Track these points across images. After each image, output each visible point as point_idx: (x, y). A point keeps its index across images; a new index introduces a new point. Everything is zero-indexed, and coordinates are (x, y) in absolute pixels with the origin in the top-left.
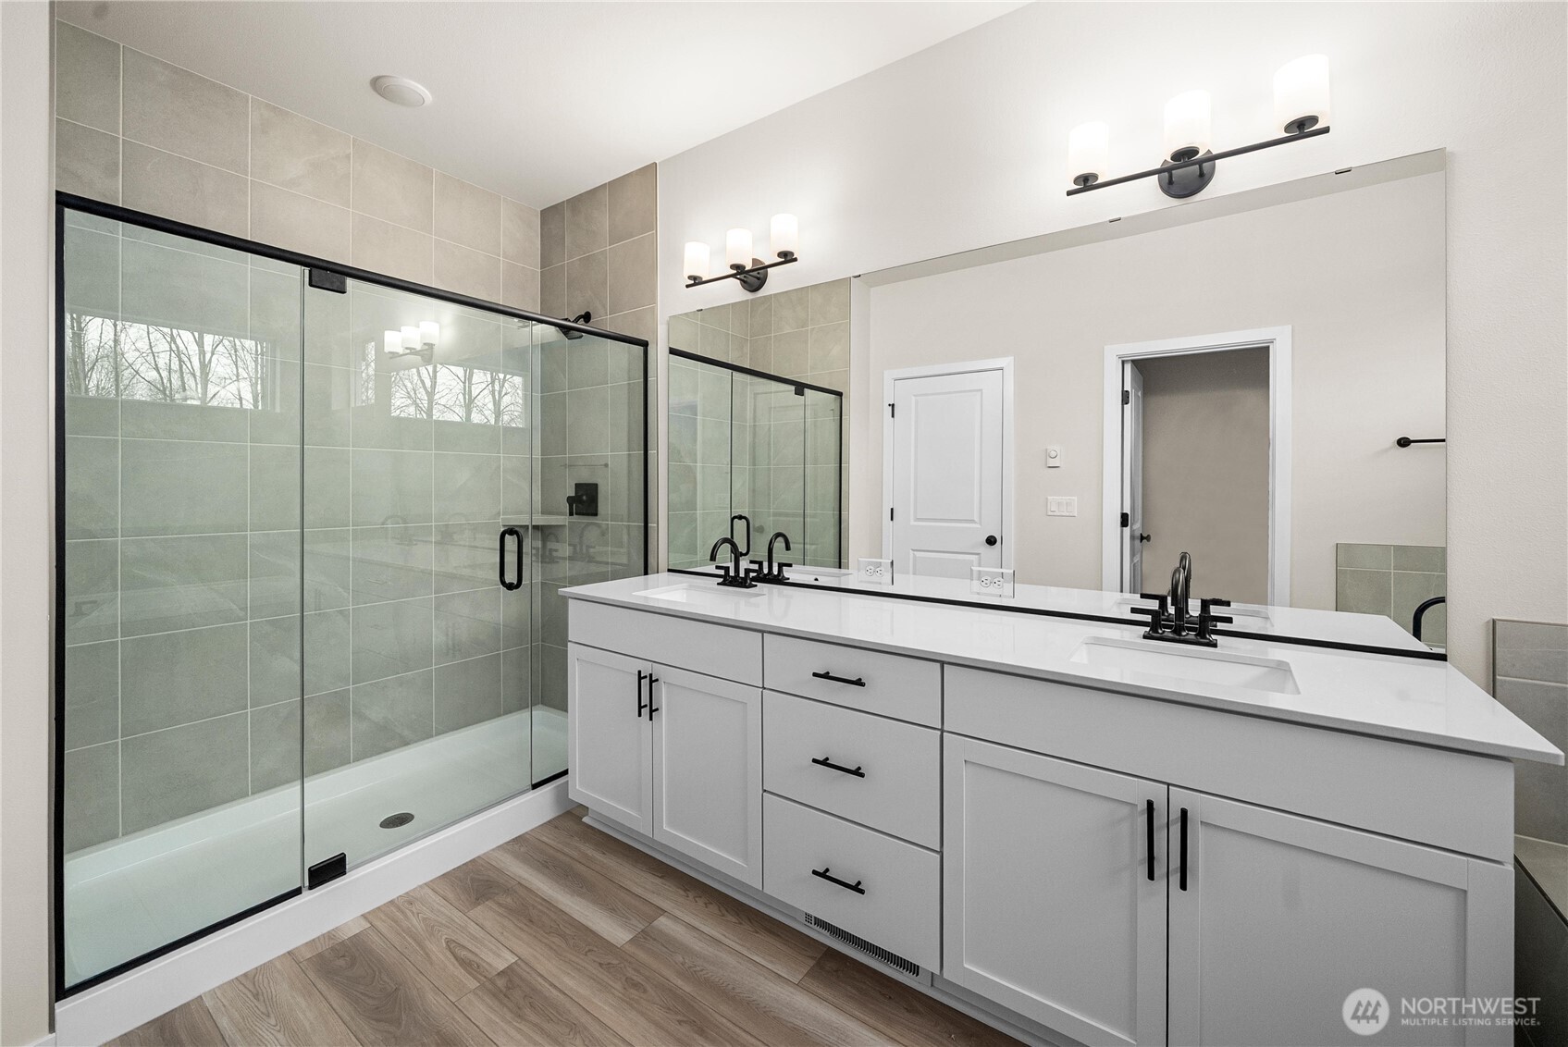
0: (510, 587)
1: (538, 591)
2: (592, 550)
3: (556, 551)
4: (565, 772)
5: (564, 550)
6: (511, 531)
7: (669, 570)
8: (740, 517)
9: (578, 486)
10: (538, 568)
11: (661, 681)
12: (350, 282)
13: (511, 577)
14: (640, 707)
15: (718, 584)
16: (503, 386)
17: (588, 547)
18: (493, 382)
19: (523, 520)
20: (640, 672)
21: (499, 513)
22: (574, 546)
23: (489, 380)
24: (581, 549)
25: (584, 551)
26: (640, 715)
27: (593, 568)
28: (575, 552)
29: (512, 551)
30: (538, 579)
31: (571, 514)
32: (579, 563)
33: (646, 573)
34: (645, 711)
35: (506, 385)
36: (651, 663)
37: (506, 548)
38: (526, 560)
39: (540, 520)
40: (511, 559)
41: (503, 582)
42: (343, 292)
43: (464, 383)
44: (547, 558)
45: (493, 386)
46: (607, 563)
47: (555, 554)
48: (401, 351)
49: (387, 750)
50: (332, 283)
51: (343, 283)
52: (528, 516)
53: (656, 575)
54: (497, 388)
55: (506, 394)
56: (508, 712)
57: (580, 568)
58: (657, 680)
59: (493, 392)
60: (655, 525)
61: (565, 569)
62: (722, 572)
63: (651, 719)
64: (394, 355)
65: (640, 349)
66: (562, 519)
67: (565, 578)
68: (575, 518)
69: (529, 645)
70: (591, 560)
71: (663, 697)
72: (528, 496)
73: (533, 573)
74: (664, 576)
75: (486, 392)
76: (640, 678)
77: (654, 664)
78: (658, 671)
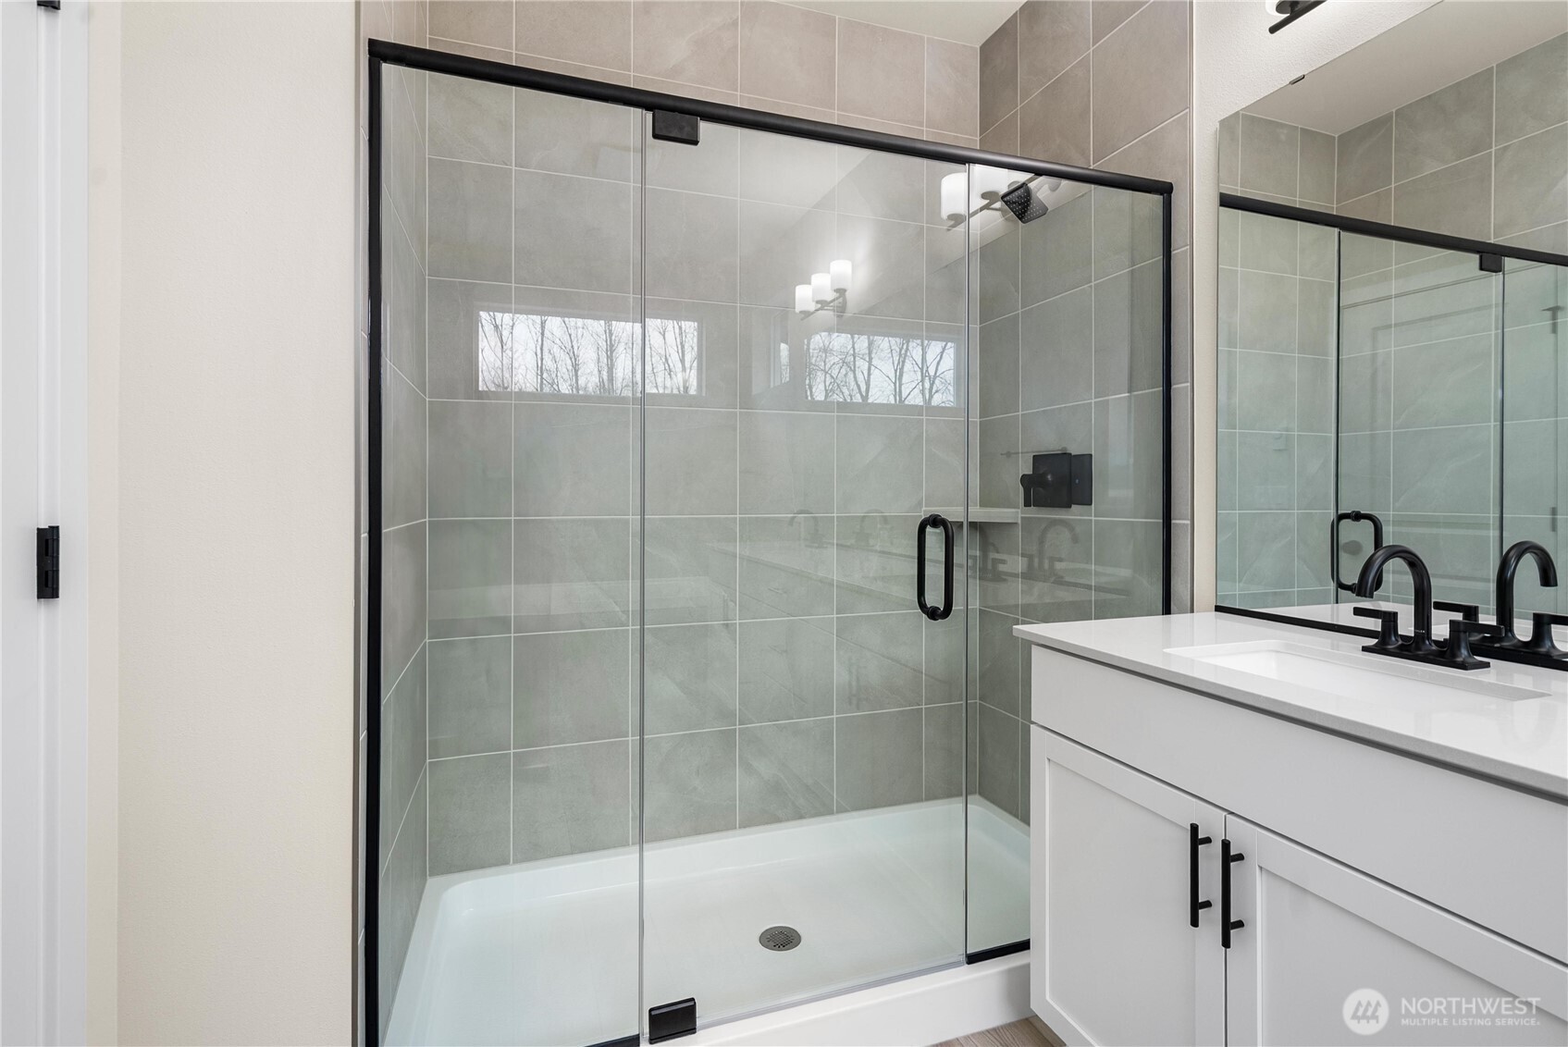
0: (933, 614)
1: (975, 621)
2: (1058, 566)
3: (1003, 562)
4: (1024, 946)
5: (1016, 564)
6: (935, 521)
7: (1219, 609)
8: (1357, 516)
9: (1037, 459)
10: (975, 586)
11: (1252, 861)
12: (704, 127)
13: (935, 598)
14: (1196, 906)
15: (1365, 649)
16: (934, 382)
17: (1052, 560)
18: (922, 381)
19: (953, 513)
20: (1194, 829)
21: (920, 504)
22: (1030, 558)
23: (920, 378)
24: (1041, 563)
25: (1046, 566)
26: (1195, 922)
27: (1065, 595)
28: (1030, 566)
29: (936, 562)
30: (975, 605)
31: (1027, 504)
32: (1040, 584)
33: (1167, 610)
34: (1211, 918)
35: (937, 381)
36: (1225, 813)
37: (928, 556)
38: (958, 575)
39: (979, 514)
40: (935, 572)
41: (922, 605)
42: (695, 143)
43: (895, 384)
44: (990, 574)
45: (923, 385)
46: (1089, 587)
47: (1002, 568)
48: (812, 307)
49: (777, 820)
50: (681, 129)
51: (695, 129)
52: (961, 509)
53: (1189, 615)
54: (927, 385)
55: (937, 392)
56: (932, 796)
57: (1040, 593)
58: (1240, 857)
59: (923, 391)
60: (1189, 522)
61: (1016, 593)
62: (1375, 624)
63: (1226, 943)
64: (806, 314)
65: (1155, 200)
66: (1012, 513)
67: (1017, 606)
68: (1033, 512)
69: (963, 702)
70: (1060, 581)
71: (1256, 898)
72: (961, 479)
73: (969, 595)
74: (1205, 619)
75: (916, 391)
76: (1196, 840)
77: (1229, 816)
78: (1242, 838)
